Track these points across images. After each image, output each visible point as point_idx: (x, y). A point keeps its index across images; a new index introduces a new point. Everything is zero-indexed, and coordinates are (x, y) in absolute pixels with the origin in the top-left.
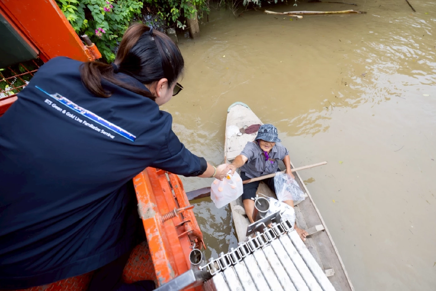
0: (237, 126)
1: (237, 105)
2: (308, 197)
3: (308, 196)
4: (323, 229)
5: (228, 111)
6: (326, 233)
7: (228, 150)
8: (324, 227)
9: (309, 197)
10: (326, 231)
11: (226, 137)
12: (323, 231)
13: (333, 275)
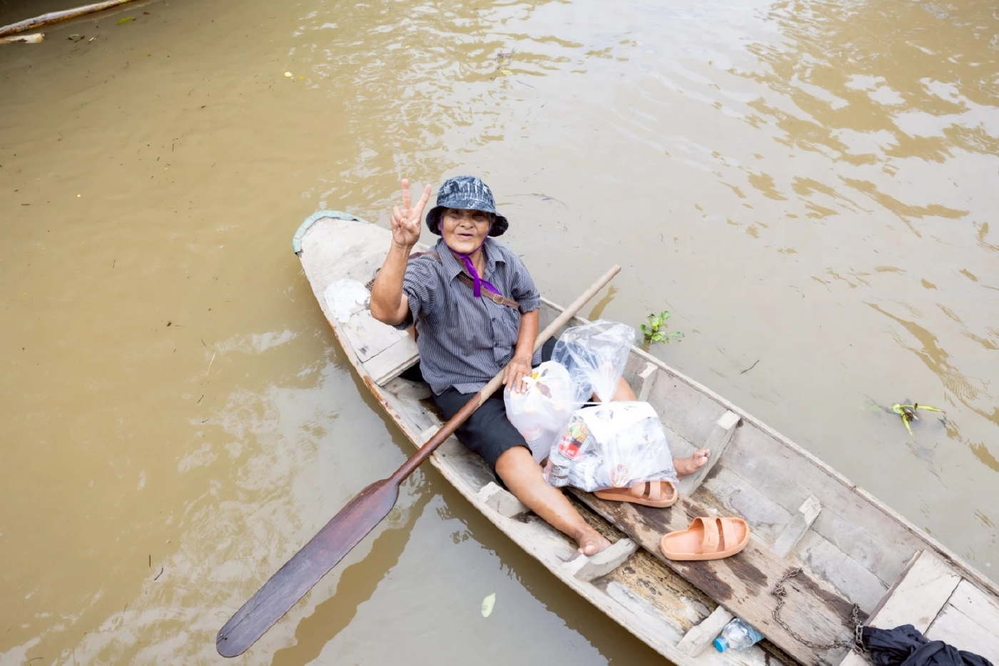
0: (350, 278)
1: (319, 223)
2: (660, 371)
3: (656, 368)
4: (737, 419)
5: (297, 250)
6: (750, 422)
7: (363, 358)
8: (738, 414)
9: (660, 368)
10: (746, 420)
11: (333, 323)
12: (740, 424)
13: (819, 509)
